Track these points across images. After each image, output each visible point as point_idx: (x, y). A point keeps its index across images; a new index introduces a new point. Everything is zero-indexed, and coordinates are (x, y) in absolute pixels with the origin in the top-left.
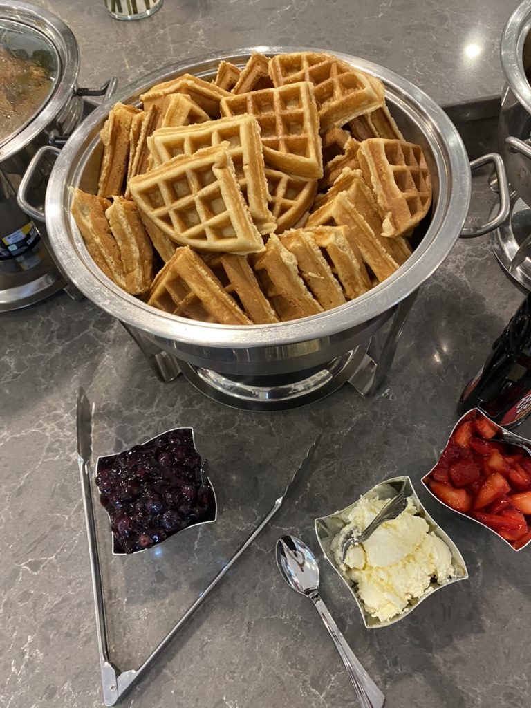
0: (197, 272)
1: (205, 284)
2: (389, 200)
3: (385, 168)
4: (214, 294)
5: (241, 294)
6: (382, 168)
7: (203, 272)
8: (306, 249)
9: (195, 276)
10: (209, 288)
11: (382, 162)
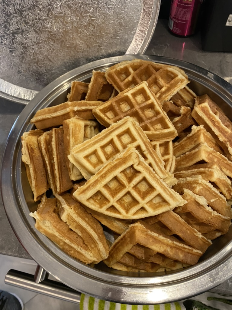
0: (152, 237)
1: (159, 242)
2: (225, 136)
3: (215, 118)
4: (167, 245)
5: (180, 234)
6: (213, 119)
7: (155, 235)
8: (205, 188)
9: (151, 240)
10: (163, 243)
11: (212, 116)
